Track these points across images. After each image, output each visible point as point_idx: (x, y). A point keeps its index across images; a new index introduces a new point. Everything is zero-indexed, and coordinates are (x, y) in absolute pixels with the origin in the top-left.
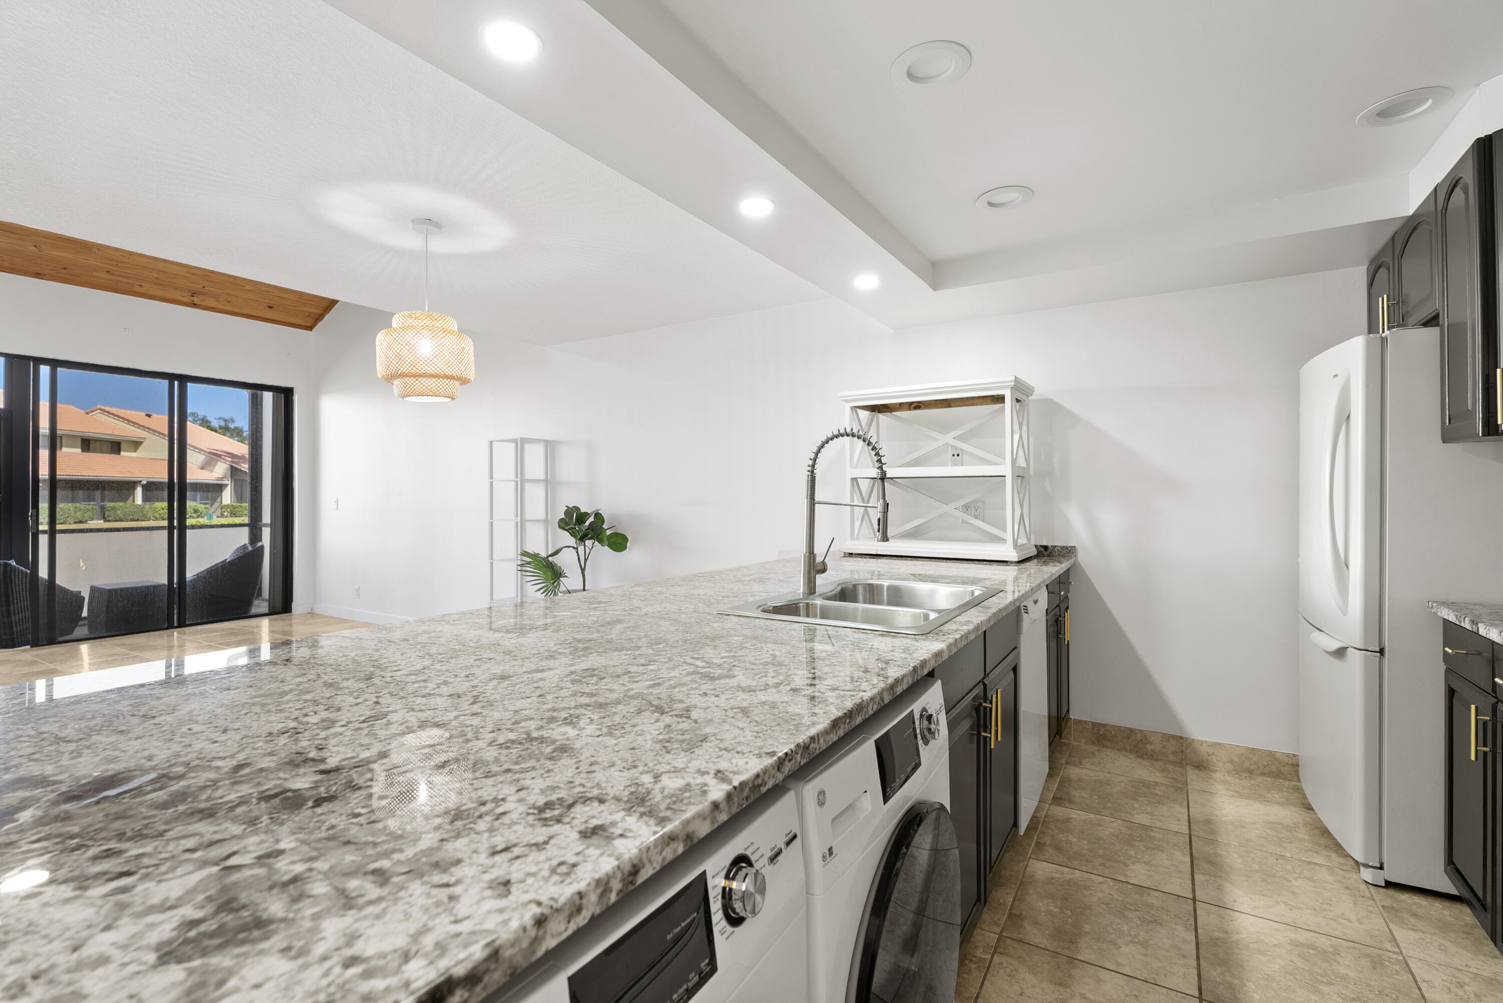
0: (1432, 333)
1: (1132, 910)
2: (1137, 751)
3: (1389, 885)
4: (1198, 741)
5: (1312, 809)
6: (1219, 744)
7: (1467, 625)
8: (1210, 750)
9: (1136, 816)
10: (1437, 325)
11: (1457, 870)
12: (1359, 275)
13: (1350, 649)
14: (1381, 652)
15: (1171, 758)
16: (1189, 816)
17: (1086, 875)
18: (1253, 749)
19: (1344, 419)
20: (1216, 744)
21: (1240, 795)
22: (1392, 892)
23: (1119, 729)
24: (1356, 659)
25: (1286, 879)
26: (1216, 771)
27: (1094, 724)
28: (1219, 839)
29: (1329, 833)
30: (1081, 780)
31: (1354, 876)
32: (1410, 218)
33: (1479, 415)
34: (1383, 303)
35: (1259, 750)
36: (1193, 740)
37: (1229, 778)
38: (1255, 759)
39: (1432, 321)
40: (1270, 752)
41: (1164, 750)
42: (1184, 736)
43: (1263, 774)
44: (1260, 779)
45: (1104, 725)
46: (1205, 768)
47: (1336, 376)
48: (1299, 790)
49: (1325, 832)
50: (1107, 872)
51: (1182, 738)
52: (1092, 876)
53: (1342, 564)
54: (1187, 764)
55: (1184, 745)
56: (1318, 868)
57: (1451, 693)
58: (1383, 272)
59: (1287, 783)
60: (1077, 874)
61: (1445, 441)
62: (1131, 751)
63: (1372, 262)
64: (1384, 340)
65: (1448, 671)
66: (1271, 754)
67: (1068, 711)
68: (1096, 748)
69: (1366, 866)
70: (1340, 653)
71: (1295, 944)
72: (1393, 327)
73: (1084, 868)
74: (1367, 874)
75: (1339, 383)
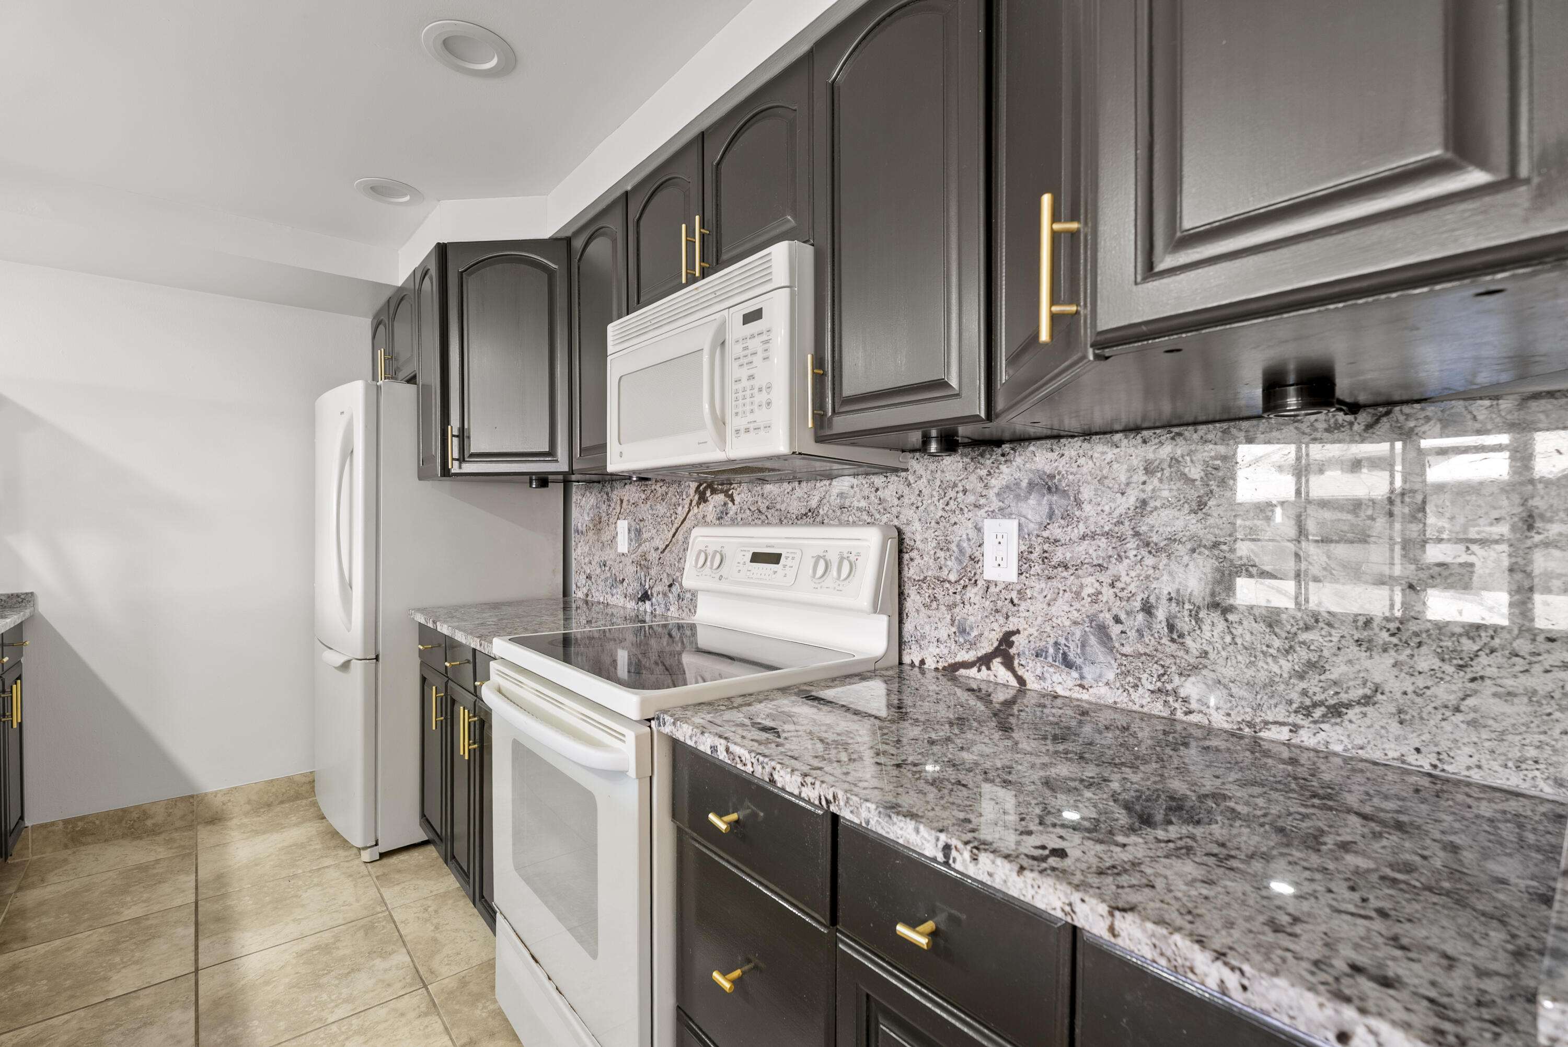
0: (412, 388)
1: (113, 1029)
2: (132, 833)
3: (383, 855)
4: (212, 793)
5: (324, 818)
6: (236, 788)
7: (431, 625)
8: (225, 799)
9: (126, 912)
10: (415, 383)
11: (427, 820)
12: (366, 325)
13: (354, 661)
14: (377, 658)
15: (178, 824)
16: (196, 881)
17: (42, 1026)
18: (272, 781)
19: (348, 453)
20: (232, 789)
21: (257, 833)
22: (385, 861)
23: (107, 815)
24: (358, 668)
25: (297, 896)
26: (232, 818)
27: (66, 822)
28: (230, 890)
29: (337, 833)
30: (42, 903)
31: (357, 862)
32: (400, 289)
33: (439, 460)
34: (380, 353)
35: (277, 779)
36: (206, 794)
37: (245, 820)
38: (274, 790)
39: (412, 380)
40: (289, 777)
41: (169, 819)
42: (195, 793)
43: (282, 802)
44: (278, 808)
45: (82, 818)
46: (220, 820)
47: (342, 413)
48: (315, 804)
49: (335, 834)
50: (77, 1003)
51: (192, 797)
52: (50, 1022)
53: (346, 586)
54: (199, 824)
55: (195, 803)
56: (326, 870)
57: (424, 680)
58: (381, 327)
59: (304, 802)
60: (28, 1031)
61: (420, 478)
62: (124, 836)
63: (374, 318)
64: (379, 388)
65: (423, 664)
66: (290, 780)
67: (22, 818)
68: (69, 852)
69: (365, 848)
70: (346, 666)
71: (299, 955)
72: (388, 378)
73: (40, 1018)
74: (366, 856)
75: (344, 420)
